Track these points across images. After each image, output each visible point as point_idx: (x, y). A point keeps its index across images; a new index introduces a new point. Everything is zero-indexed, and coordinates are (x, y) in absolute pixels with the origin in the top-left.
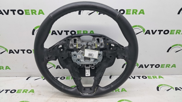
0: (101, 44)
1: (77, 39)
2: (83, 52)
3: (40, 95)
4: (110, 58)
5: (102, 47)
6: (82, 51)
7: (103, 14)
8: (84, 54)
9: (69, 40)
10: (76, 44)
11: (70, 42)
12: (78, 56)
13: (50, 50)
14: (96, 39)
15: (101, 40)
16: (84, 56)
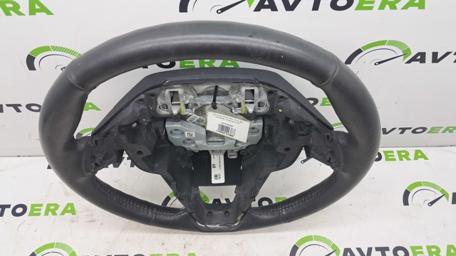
0: (259, 104)
1: (180, 91)
2: (202, 118)
3: (93, 221)
4: (284, 152)
5: (262, 110)
6: (199, 117)
7: (272, 10)
8: (206, 123)
9: (152, 95)
10: (179, 104)
11: (160, 101)
12: (186, 133)
13: (96, 141)
14: (243, 89)
15: (260, 92)
16: (204, 127)
